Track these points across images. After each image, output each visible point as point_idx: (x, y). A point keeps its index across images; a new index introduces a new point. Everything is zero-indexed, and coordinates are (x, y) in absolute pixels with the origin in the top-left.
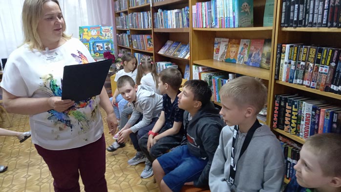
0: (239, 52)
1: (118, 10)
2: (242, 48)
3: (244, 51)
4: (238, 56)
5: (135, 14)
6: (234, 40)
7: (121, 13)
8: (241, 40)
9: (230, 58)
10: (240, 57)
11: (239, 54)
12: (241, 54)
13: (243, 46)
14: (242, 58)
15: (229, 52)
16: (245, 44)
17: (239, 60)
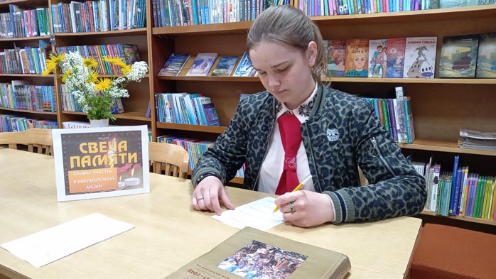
0: (370, 60)
2: (376, 53)
3: (382, 57)
4: (370, 66)
5: (75, 4)
6: (358, 41)
7: (10, 5)
8: (370, 41)
9: (357, 70)
10: (375, 66)
11: (371, 62)
12: (376, 62)
13: (376, 50)
14: (379, 67)
15: (352, 60)
16: (381, 46)
17: (374, 72)
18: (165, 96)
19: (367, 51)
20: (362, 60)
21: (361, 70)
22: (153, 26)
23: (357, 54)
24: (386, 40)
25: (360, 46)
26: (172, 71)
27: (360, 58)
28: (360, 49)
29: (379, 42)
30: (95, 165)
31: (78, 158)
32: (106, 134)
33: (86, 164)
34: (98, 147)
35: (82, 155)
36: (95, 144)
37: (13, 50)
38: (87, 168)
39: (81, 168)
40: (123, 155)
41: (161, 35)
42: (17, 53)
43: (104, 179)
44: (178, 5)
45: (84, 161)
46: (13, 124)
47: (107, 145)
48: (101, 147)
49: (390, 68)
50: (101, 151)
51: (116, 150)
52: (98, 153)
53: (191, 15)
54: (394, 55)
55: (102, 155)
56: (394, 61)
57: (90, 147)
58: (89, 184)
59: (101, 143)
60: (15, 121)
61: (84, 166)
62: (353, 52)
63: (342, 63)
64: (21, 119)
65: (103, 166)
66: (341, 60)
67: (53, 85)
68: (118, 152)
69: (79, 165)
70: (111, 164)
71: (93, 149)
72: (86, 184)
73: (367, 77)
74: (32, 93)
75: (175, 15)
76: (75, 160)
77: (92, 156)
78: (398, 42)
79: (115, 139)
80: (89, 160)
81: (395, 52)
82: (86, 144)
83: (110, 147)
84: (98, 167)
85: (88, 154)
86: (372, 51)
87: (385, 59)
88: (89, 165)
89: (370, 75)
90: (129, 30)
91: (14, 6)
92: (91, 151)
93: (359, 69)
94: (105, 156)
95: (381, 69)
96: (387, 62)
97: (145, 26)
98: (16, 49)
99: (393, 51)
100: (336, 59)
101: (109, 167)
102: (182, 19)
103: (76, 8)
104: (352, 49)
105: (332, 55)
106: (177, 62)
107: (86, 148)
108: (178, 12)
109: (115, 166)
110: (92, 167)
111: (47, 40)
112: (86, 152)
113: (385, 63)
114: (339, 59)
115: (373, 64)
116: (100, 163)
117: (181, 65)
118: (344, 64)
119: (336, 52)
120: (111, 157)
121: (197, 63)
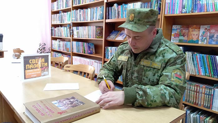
0: (200, 35)
1: (55, 10)
2: (204, 32)
3: (207, 34)
4: (200, 38)
5: (80, 10)
6: (195, 26)
7: (60, 11)
8: (201, 26)
9: (193, 40)
10: (203, 38)
11: (201, 36)
12: (203, 36)
13: (204, 30)
14: (205, 39)
15: (191, 35)
16: (207, 29)
17: (202, 41)
18: (109, 48)
19: (199, 31)
20: (197, 35)
21: (196, 40)
22: (106, 19)
23: (194, 32)
24: (209, 26)
25: (196, 28)
26: (112, 38)
27: (195, 34)
28: (196, 30)
29: (206, 26)
30: (34, 68)
31: (29, 65)
32: (38, 56)
33: (31, 67)
34: (35, 61)
35: (30, 64)
36: (34, 60)
37: (59, 28)
38: (32, 69)
39: (30, 69)
40: (43, 64)
41: (109, 22)
42: (60, 29)
43: (37, 73)
44: (116, 10)
45: (31, 66)
46: (57, 56)
47: (38, 60)
48: (36, 61)
49: (211, 39)
50: (36, 62)
51: (41, 62)
52: (35, 63)
53: (120, 14)
54: (213, 33)
55: (36, 64)
56: (213, 36)
57: (33, 61)
58: (32, 75)
59: (36, 60)
60: (57, 54)
61: (30, 68)
62: (192, 31)
63: (186, 36)
64: (60, 54)
65: (37, 68)
66: (186, 35)
67: (70, 42)
68: (41, 63)
69: (29, 68)
70: (39, 67)
71: (34, 62)
72: (31, 75)
73: (198, 43)
74: (63, 44)
75: (115, 14)
76: (28, 66)
77: (33, 64)
78: (216, 27)
79: (40, 58)
80: (32, 66)
81: (214, 31)
82: (31, 60)
83: (39, 61)
84: (35, 68)
85: (32, 64)
86: (202, 31)
87: (208, 35)
88: (32, 68)
89: (200, 43)
90: (98, 21)
91: (61, 11)
92: (33, 63)
93: (195, 39)
94: (37, 64)
95: (206, 40)
96: (209, 36)
97: (103, 19)
98: (60, 27)
99: (213, 31)
100: (184, 34)
101: (39, 68)
102: (117, 16)
103: (80, 12)
104: (192, 30)
105: (182, 32)
106: (115, 34)
107: (31, 61)
108: (116, 13)
109: (41, 68)
110: (33, 69)
111: (69, 24)
112: (31, 63)
113: (208, 37)
114: (185, 34)
115: (202, 37)
116: (36, 67)
117: (116, 35)
118: (187, 37)
119: (184, 31)
120: (39, 65)
121: (121, 35)
